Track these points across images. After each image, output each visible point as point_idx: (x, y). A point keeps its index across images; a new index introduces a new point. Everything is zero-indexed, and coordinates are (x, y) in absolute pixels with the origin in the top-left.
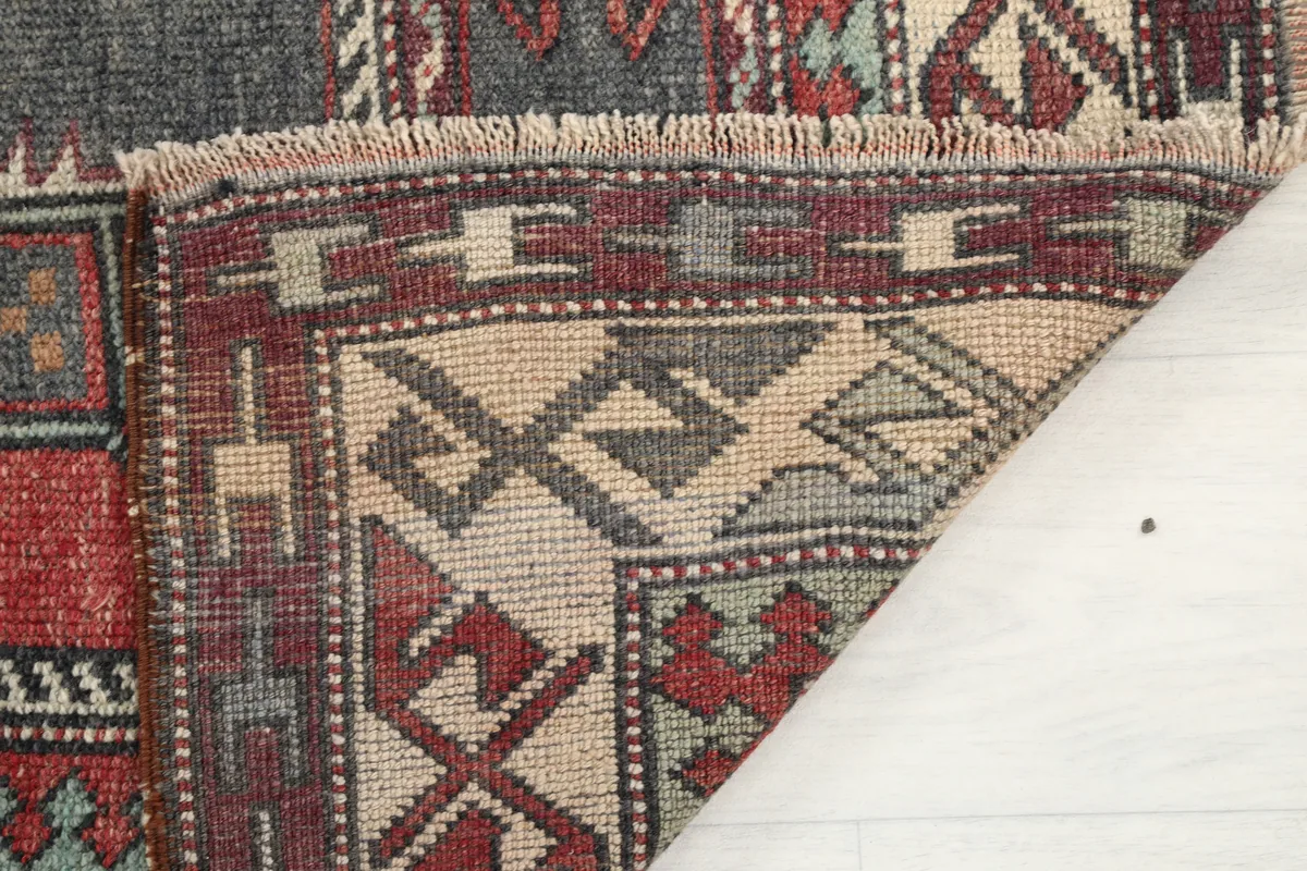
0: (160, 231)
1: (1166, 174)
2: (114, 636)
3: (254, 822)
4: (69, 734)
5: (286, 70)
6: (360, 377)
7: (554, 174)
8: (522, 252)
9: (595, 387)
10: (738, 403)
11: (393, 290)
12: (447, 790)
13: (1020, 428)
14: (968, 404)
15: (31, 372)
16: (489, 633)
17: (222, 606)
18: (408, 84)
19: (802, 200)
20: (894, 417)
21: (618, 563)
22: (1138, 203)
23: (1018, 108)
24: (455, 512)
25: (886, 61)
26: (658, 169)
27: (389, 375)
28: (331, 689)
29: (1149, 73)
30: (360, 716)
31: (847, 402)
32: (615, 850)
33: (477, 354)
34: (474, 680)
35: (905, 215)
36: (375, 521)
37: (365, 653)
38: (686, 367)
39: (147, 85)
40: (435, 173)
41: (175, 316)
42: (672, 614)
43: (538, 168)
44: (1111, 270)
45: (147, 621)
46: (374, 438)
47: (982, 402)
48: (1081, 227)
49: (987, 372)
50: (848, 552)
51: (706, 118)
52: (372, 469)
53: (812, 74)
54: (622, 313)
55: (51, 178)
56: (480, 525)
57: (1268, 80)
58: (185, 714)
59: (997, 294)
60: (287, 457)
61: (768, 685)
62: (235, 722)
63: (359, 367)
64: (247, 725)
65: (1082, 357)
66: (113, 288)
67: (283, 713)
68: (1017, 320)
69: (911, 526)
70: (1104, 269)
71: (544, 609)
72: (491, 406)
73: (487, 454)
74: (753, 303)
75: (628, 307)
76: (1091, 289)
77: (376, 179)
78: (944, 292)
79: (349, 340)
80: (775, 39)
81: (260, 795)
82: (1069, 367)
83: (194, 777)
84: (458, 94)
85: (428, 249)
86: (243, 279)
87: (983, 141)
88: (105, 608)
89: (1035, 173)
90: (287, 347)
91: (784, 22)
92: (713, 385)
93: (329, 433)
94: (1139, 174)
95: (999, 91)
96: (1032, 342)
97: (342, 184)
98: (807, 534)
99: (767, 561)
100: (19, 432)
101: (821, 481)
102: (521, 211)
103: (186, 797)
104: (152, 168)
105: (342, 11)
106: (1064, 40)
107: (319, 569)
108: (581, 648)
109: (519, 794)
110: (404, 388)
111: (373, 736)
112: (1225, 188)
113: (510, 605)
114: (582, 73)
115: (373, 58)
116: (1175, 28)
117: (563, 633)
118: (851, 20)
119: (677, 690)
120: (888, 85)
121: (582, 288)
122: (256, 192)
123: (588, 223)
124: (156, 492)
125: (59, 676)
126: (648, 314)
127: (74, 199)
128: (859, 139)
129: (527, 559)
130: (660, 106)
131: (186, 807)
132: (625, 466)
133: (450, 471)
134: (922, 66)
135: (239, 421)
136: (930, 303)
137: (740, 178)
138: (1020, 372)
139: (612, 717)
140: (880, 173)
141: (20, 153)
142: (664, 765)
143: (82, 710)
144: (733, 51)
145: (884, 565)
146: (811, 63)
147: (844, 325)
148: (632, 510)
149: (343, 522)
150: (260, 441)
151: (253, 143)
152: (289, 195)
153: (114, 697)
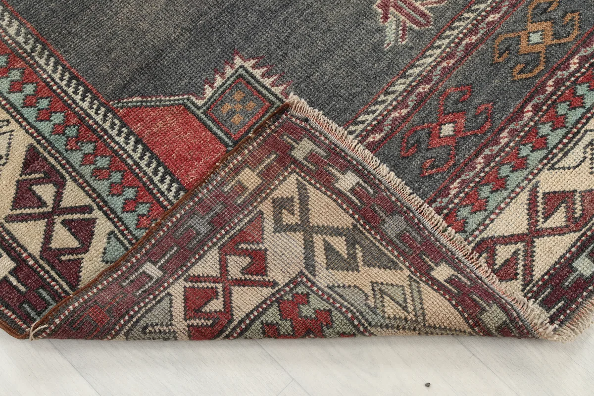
0: (284, 116)
1: (510, 307)
2: (188, 185)
3: (172, 247)
4: (158, 195)
5: (345, 110)
6: (291, 182)
7: (377, 181)
8: (353, 190)
9: (337, 232)
10: (363, 265)
11: (317, 172)
12: (216, 280)
13: (418, 329)
14: (410, 310)
15: (230, 120)
16: (259, 259)
17: (214, 199)
18: (367, 136)
19: (425, 238)
20: (392, 298)
21: (301, 271)
22: (496, 306)
23: (496, 267)
24: (280, 227)
25: (477, 229)
26: (400, 201)
27: (297, 188)
28: (216, 237)
29: (535, 289)
30: (215, 248)
31: (386, 286)
32: (233, 325)
33: (320, 201)
34: (246, 265)
35: (444, 263)
36: (262, 213)
37: (230, 237)
38: (361, 247)
39: (314, 87)
40: (352, 158)
41: (269, 135)
42: (300, 292)
43: (375, 177)
44: (474, 315)
45: (196, 187)
46: (280, 197)
47: (414, 313)
48: (478, 299)
49: (422, 308)
50: (350, 315)
51: (422, 201)
52: (272, 203)
53: (457, 216)
54: (360, 223)
55: (275, 88)
56: (282, 235)
57: (562, 317)
58: (183, 213)
59: (443, 295)
60: (259, 183)
61: (302, 325)
62: (191, 224)
63: (293, 180)
64: (192, 227)
65: (448, 328)
66: (263, 119)
67: (201, 232)
68: (441, 304)
69: (370, 324)
70: (473, 313)
71: (275, 265)
72: (311, 214)
73: (299, 223)
74: (390, 248)
75: (362, 223)
76: (465, 314)
77: (338, 147)
78: (433, 284)
79: (297, 173)
80: (456, 201)
81: (179, 243)
82: (443, 327)
83: (171, 227)
84: (375, 148)
85: (333, 171)
86: (290, 140)
87: (479, 265)
88: (192, 178)
89: (482, 281)
90: (283, 162)
91: (462, 199)
92: (362, 256)
93: (272, 187)
94: (504, 301)
95: (496, 259)
96: (439, 312)
97: (331, 142)
98: (346, 304)
99: (331, 301)
100: (215, 129)
101: (361, 296)
102: (361, 182)
103: (165, 229)
104: (296, 102)
105: (369, 110)
106: (523, 263)
107: (240, 211)
108: (274, 280)
109: (228, 295)
110: (298, 193)
111: (213, 254)
112: (521, 323)
113: (270, 257)
114: (406, 168)
115: (366, 124)
116: (552, 285)
117: (274, 274)
118: (478, 213)
119: (282, 307)
120: (471, 234)
121: (356, 210)
122: (311, 127)
123: (373, 198)
124: (226, 165)
125: (169, 182)
126: (365, 229)
127: (276, 96)
128: (451, 238)
129: (284, 252)
130: (415, 190)
131: (163, 231)
132: (325, 254)
133: (288, 219)
134: (484, 237)
135: (258, 167)
136: (428, 284)
137: (416, 221)
138: (430, 315)
139: (263, 299)
140: (448, 249)
141: (275, 77)
142: (262, 318)
143: (166, 193)
144: (444, 195)
145: (355, 326)
146: (459, 213)
147: (404, 271)
148: (316, 264)
149: (255, 207)
150: (257, 175)
151: (322, 117)
152: (317, 134)
153: (174, 197)
